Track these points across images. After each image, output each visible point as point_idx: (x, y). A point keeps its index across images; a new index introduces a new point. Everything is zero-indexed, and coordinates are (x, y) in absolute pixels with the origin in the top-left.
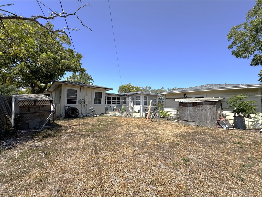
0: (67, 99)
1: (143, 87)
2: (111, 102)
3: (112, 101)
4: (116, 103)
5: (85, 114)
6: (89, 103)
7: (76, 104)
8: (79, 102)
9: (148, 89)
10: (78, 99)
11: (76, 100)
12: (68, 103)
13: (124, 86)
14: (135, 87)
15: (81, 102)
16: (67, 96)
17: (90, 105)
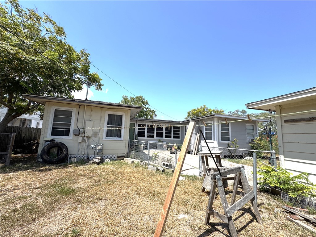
0: (53, 128)
1: (231, 112)
2: (164, 135)
3: (166, 133)
4: (172, 137)
5: (85, 156)
6: (96, 134)
7: (69, 136)
8: (73, 133)
9: (240, 114)
10: (73, 128)
11: (69, 129)
12: (53, 134)
13: (194, 110)
14: (213, 111)
15: (77, 134)
16: (53, 122)
17: (95, 139)
